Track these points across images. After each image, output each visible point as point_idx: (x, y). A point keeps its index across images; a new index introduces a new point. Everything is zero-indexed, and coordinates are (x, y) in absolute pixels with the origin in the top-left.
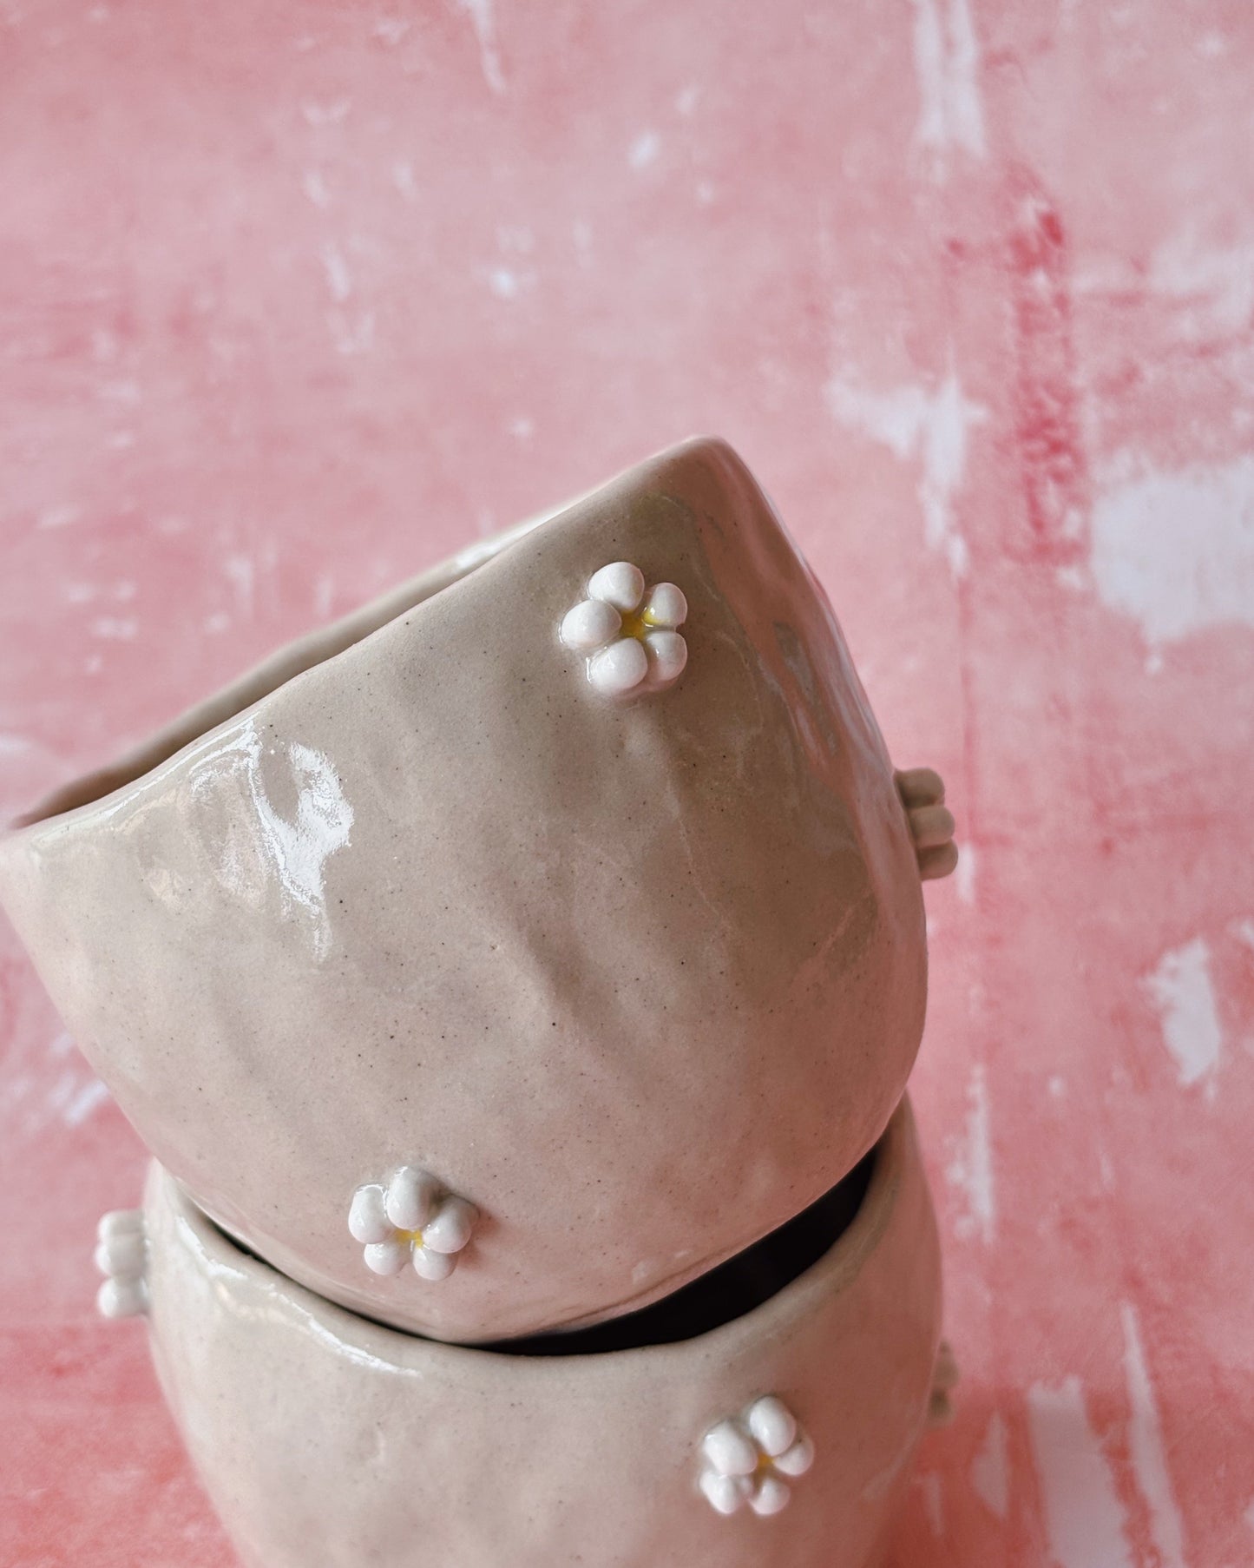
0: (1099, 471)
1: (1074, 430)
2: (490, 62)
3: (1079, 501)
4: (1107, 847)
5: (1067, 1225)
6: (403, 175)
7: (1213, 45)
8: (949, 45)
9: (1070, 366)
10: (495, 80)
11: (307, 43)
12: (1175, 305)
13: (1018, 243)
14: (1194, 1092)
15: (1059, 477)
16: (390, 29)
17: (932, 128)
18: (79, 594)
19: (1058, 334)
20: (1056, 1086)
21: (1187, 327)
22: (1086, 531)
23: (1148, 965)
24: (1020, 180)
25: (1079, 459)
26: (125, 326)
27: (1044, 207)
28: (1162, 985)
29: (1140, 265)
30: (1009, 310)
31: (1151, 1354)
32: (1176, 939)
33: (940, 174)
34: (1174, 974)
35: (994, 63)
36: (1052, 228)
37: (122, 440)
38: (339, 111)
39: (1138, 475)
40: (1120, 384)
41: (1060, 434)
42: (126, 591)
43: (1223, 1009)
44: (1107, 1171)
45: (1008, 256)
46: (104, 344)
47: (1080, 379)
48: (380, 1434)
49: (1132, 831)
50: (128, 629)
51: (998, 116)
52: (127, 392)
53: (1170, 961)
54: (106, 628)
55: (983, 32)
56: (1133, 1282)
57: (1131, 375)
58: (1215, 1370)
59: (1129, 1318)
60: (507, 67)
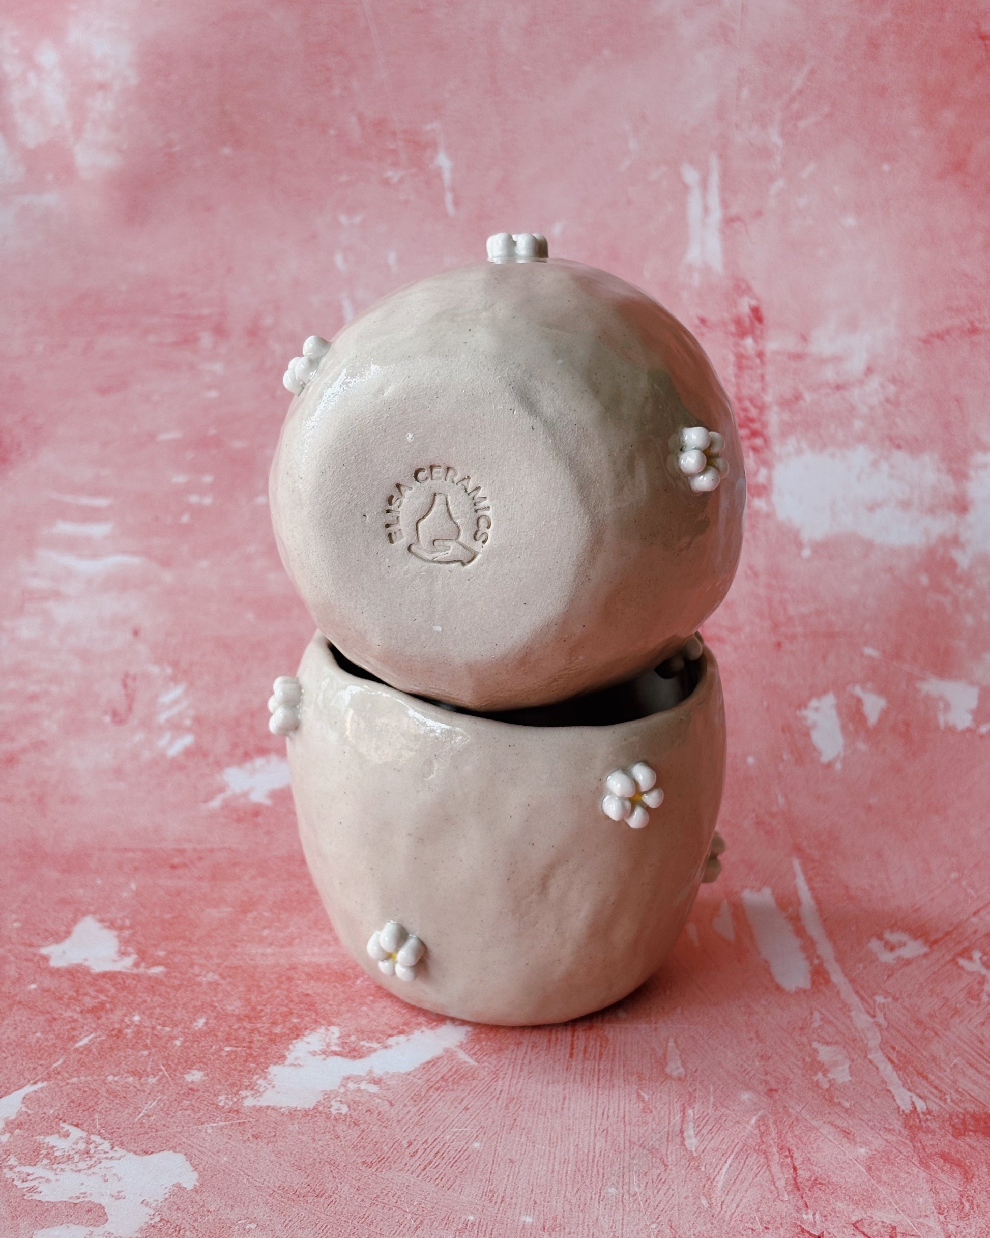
0: (777, 448)
1: (765, 425)
2: (449, 197)
3: (767, 464)
4: (779, 645)
5: (759, 823)
6: (392, 258)
7: (850, 221)
8: (706, 210)
9: (764, 389)
10: (450, 208)
11: (344, 178)
12: (823, 361)
13: (738, 322)
14: (829, 765)
15: (755, 449)
16: (394, 175)
17: (693, 255)
18: (180, 479)
19: (759, 372)
20: (751, 760)
21: (829, 374)
22: (769, 478)
23: (802, 705)
24: (740, 287)
25: (766, 441)
26: (220, 331)
27: (754, 303)
28: (809, 715)
29: (804, 338)
30: (732, 358)
31: (809, 880)
32: (818, 692)
33: (696, 280)
34: (817, 709)
35: (729, 221)
36: (757, 314)
37: (213, 394)
38: (358, 219)
39: (799, 452)
40: (791, 402)
41: (756, 426)
42: (208, 479)
43: (844, 728)
44: (781, 800)
45: (732, 328)
46: (206, 340)
47: (769, 398)
48: (435, 762)
49: (792, 638)
50: (207, 501)
51: (730, 252)
52: (218, 368)
53: (814, 703)
54: (194, 499)
55: (725, 204)
56: (798, 850)
57: (798, 397)
58: (846, 888)
59: (797, 864)
60: (457, 203)
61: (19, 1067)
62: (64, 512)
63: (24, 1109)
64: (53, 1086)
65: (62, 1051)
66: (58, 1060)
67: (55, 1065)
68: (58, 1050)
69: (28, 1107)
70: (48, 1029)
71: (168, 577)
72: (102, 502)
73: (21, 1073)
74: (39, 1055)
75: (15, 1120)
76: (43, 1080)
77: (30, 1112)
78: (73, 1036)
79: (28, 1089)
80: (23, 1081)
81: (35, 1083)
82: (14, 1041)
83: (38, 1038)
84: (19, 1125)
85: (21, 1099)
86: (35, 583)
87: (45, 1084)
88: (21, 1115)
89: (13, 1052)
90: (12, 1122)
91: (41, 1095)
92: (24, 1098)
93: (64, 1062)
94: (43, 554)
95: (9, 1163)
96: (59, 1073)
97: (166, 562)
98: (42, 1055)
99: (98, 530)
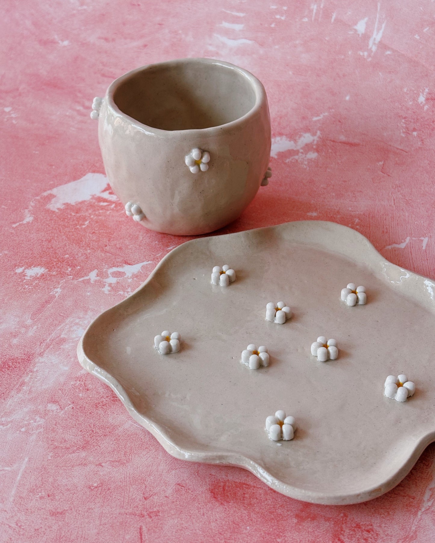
61: (145, 254)
62: (226, 17)
63: (141, 271)
64: (154, 263)
65: (162, 250)
66: (159, 254)
67: (157, 255)
68: (161, 250)
69: (142, 270)
70: (161, 240)
71: (261, 51)
72: (241, 15)
73: (145, 256)
74: (153, 251)
75: (136, 274)
76: (151, 260)
77: (142, 272)
78: (168, 245)
79: (145, 263)
80: (144, 259)
81: (148, 261)
82: (147, 243)
83: (156, 243)
84: (137, 277)
85: (141, 266)
86: (211, 48)
87: (151, 262)
88: (139, 273)
89: (145, 247)
90: (134, 275)
91: (148, 266)
92: (142, 266)
93: (161, 255)
94: (215, 35)
95: (128, 290)
96: (157, 259)
97: (262, 45)
98: (155, 250)
99: (238, 27)
